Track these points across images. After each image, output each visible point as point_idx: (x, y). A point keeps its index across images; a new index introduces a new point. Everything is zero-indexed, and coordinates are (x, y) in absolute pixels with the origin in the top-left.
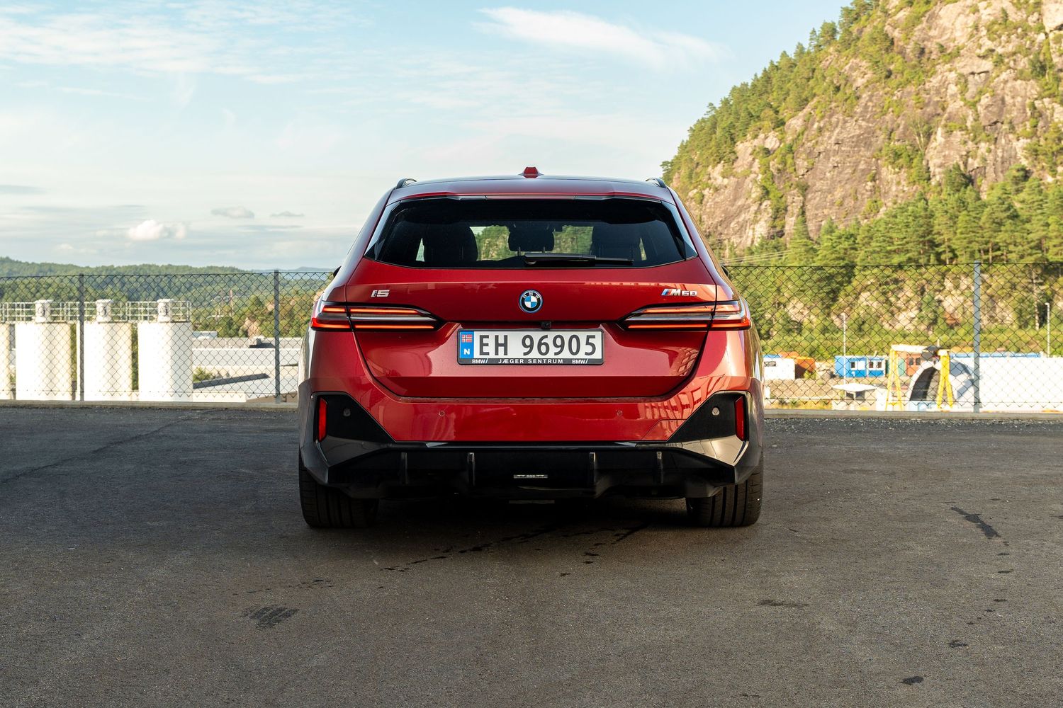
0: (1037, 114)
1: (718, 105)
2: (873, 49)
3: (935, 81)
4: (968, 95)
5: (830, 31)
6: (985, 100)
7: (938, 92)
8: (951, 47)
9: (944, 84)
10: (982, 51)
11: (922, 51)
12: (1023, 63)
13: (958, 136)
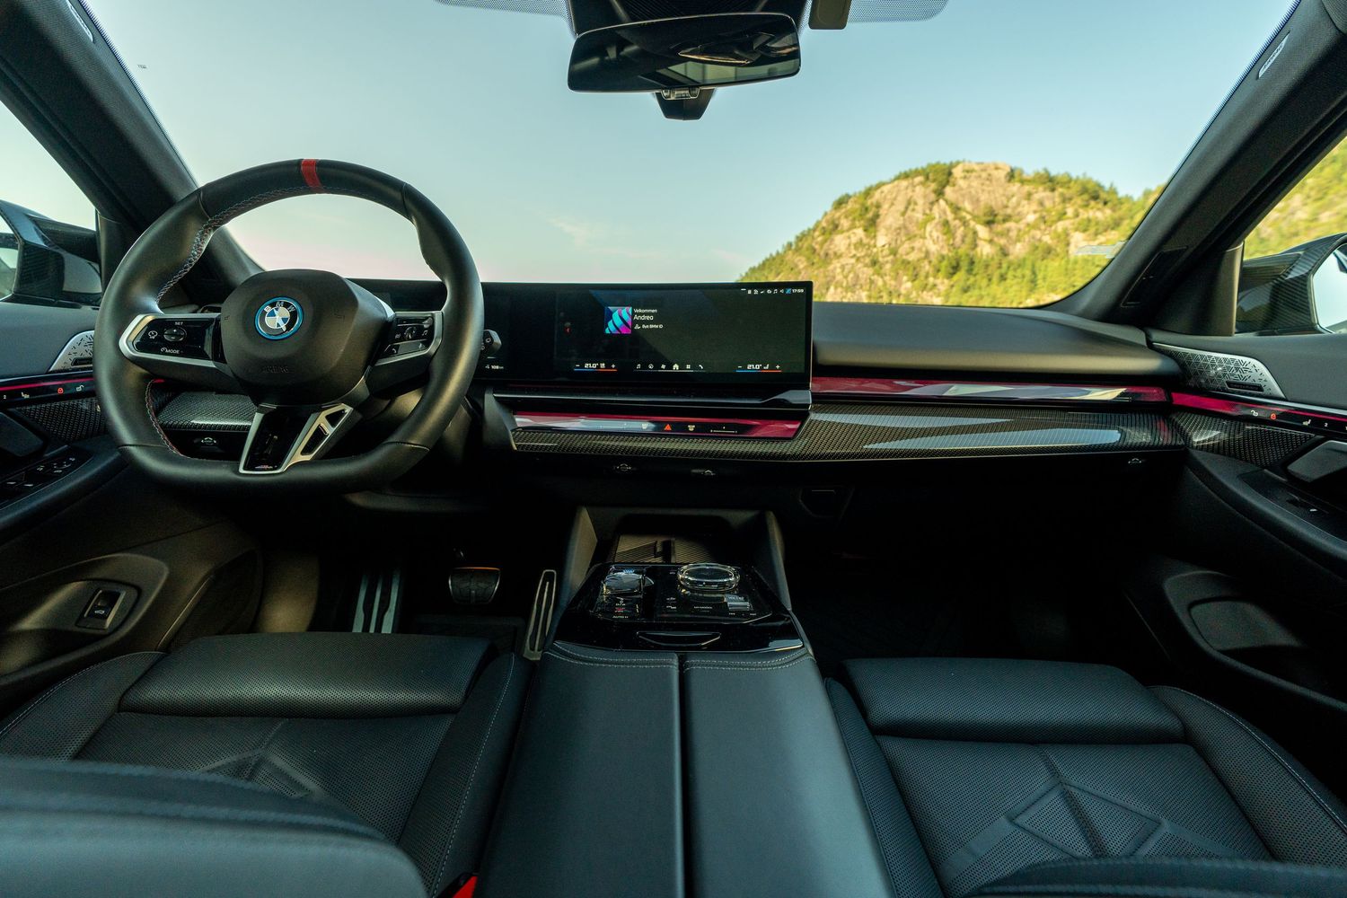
0: (872, 282)
1: (744, 274)
2: (807, 253)
3: (831, 267)
4: (845, 273)
5: (790, 245)
6: (851, 275)
7: (833, 271)
8: (839, 253)
9: (835, 268)
10: (851, 255)
11: (827, 255)
12: (867, 260)
13: (839, 290)
